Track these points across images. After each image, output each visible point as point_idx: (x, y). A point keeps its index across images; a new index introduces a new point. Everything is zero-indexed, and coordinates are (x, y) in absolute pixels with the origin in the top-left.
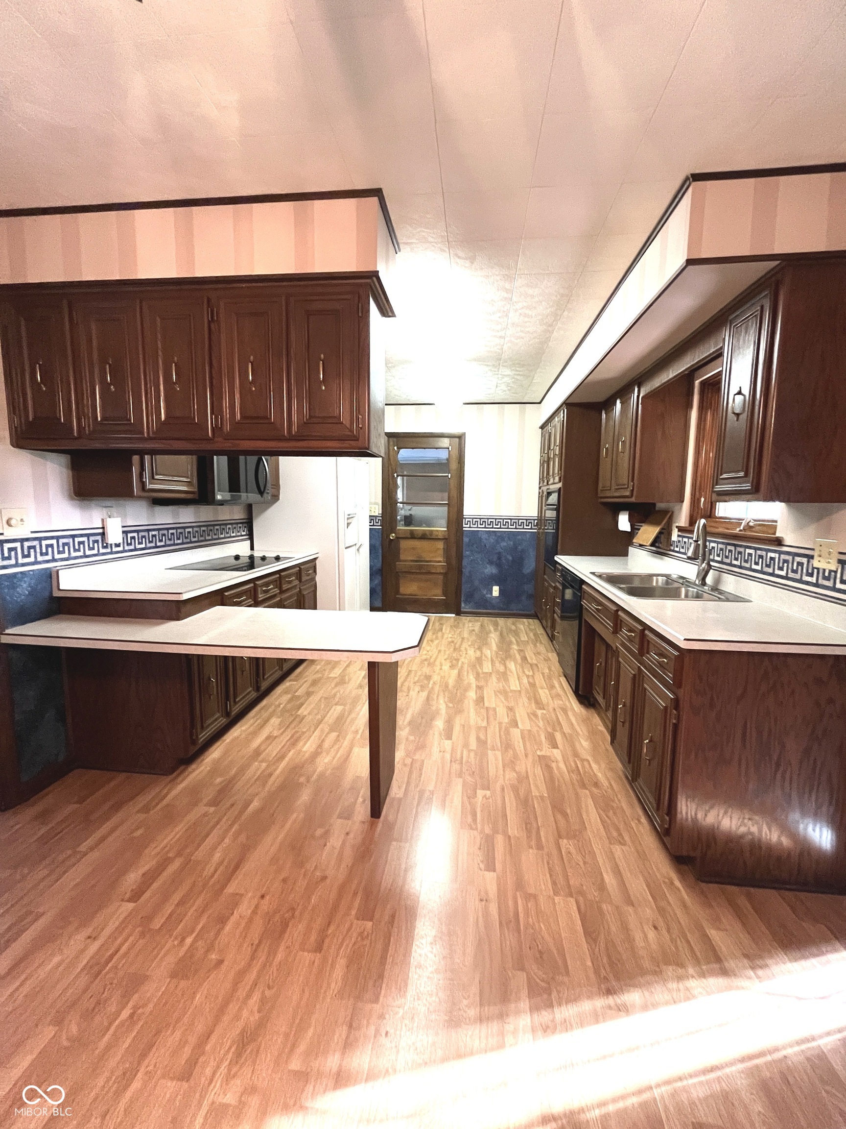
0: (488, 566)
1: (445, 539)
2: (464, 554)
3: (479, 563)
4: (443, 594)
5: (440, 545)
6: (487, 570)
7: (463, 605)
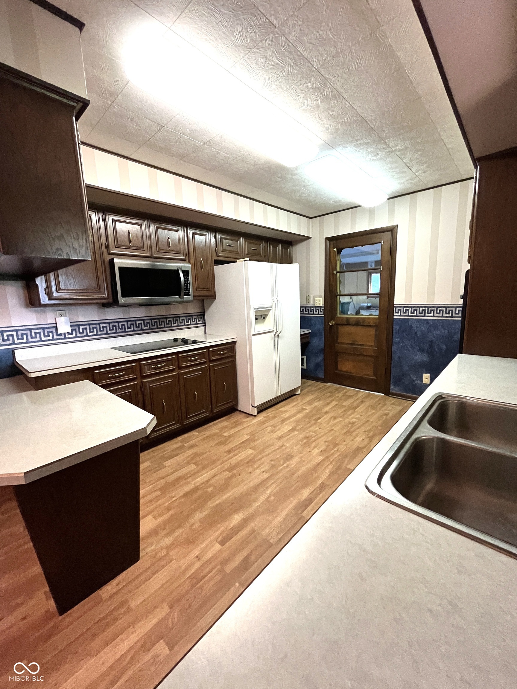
0: (418, 353)
1: (376, 326)
2: (394, 341)
3: (409, 350)
4: (374, 374)
5: (372, 331)
6: (417, 358)
7: (392, 387)
